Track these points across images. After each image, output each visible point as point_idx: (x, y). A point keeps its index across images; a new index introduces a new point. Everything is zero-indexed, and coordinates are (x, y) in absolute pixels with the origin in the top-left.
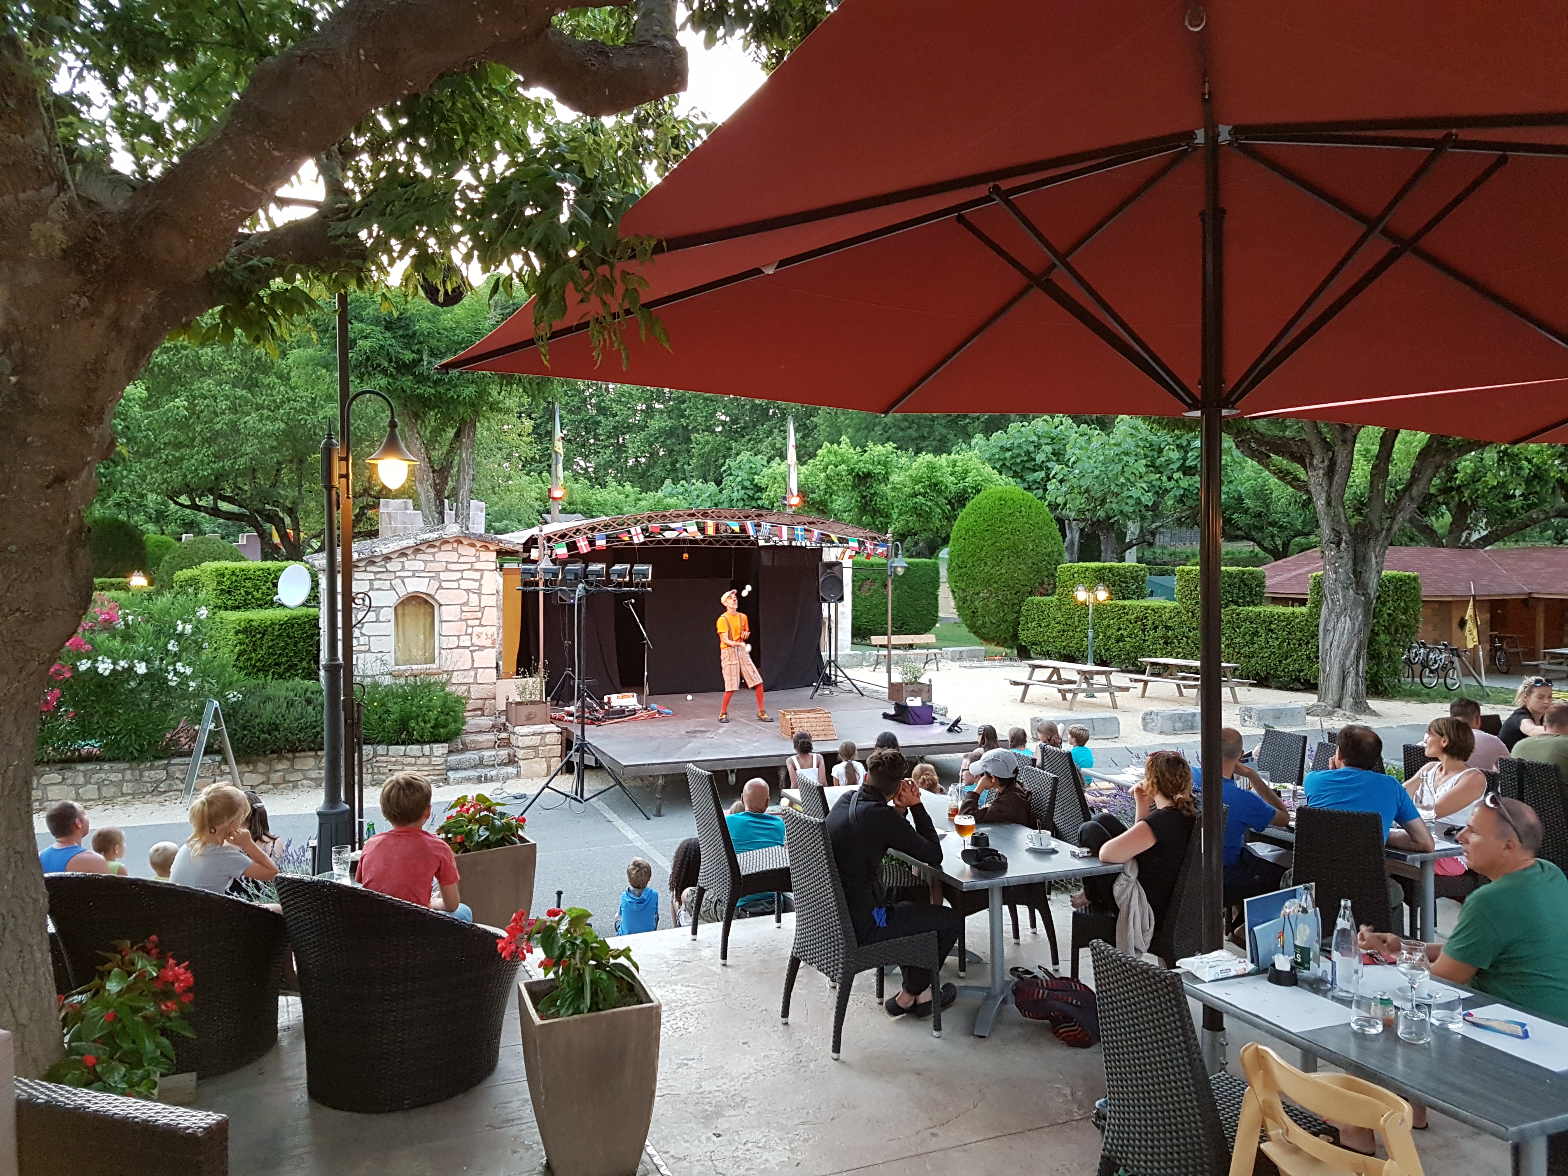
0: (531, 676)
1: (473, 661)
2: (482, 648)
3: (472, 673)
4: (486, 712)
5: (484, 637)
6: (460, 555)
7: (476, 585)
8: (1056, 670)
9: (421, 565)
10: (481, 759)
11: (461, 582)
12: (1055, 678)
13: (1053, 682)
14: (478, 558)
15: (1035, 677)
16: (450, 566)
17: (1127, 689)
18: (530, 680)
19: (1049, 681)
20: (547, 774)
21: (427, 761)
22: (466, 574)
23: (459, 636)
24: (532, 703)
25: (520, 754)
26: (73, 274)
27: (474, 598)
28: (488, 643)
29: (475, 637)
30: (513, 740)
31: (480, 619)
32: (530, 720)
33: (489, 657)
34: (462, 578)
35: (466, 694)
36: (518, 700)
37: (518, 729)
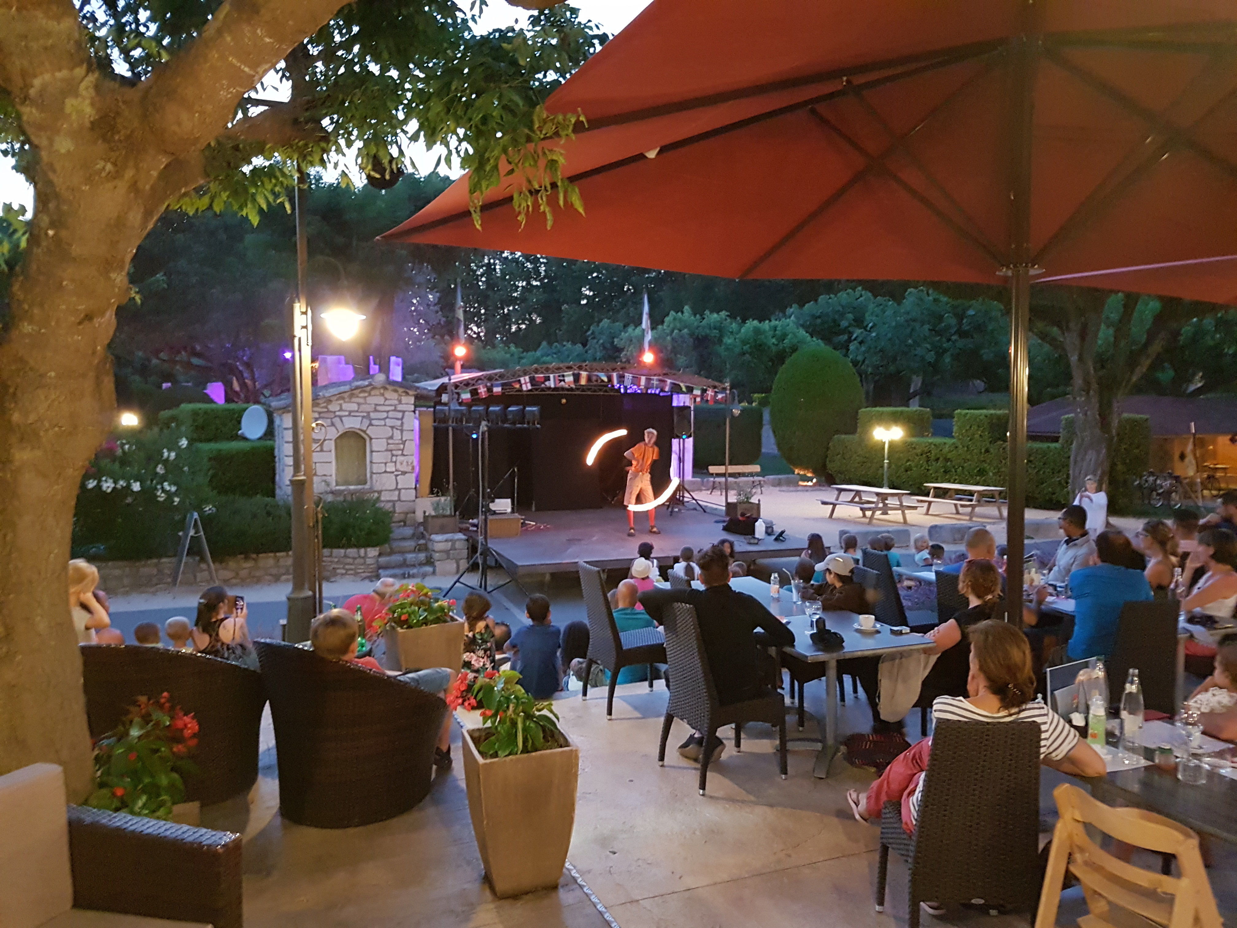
0: (443, 495)
1: (397, 483)
2: (404, 473)
3: (397, 493)
4: (408, 523)
5: (405, 463)
6: (386, 399)
7: (399, 423)
8: (858, 492)
9: (354, 407)
10: (405, 560)
11: (387, 420)
12: (857, 499)
13: (856, 503)
14: (400, 402)
15: (840, 499)
16: (379, 408)
17: (915, 508)
18: (443, 499)
19: (852, 501)
20: (458, 571)
21: (362, 561)
22: (391, 414)
23: (386, 463)
24: (444, 516)
25: (436, 556)
26: (100, 142)
27: (397, 434)
28: (409, 469)
29: (398, 464)
30: (430, 545)
31: (403, 450)
32: (442, 530)
33: (409, 481)
34: (387, 417)
35: (391, 509)
36: (433, 513)
37: (434, 537)
